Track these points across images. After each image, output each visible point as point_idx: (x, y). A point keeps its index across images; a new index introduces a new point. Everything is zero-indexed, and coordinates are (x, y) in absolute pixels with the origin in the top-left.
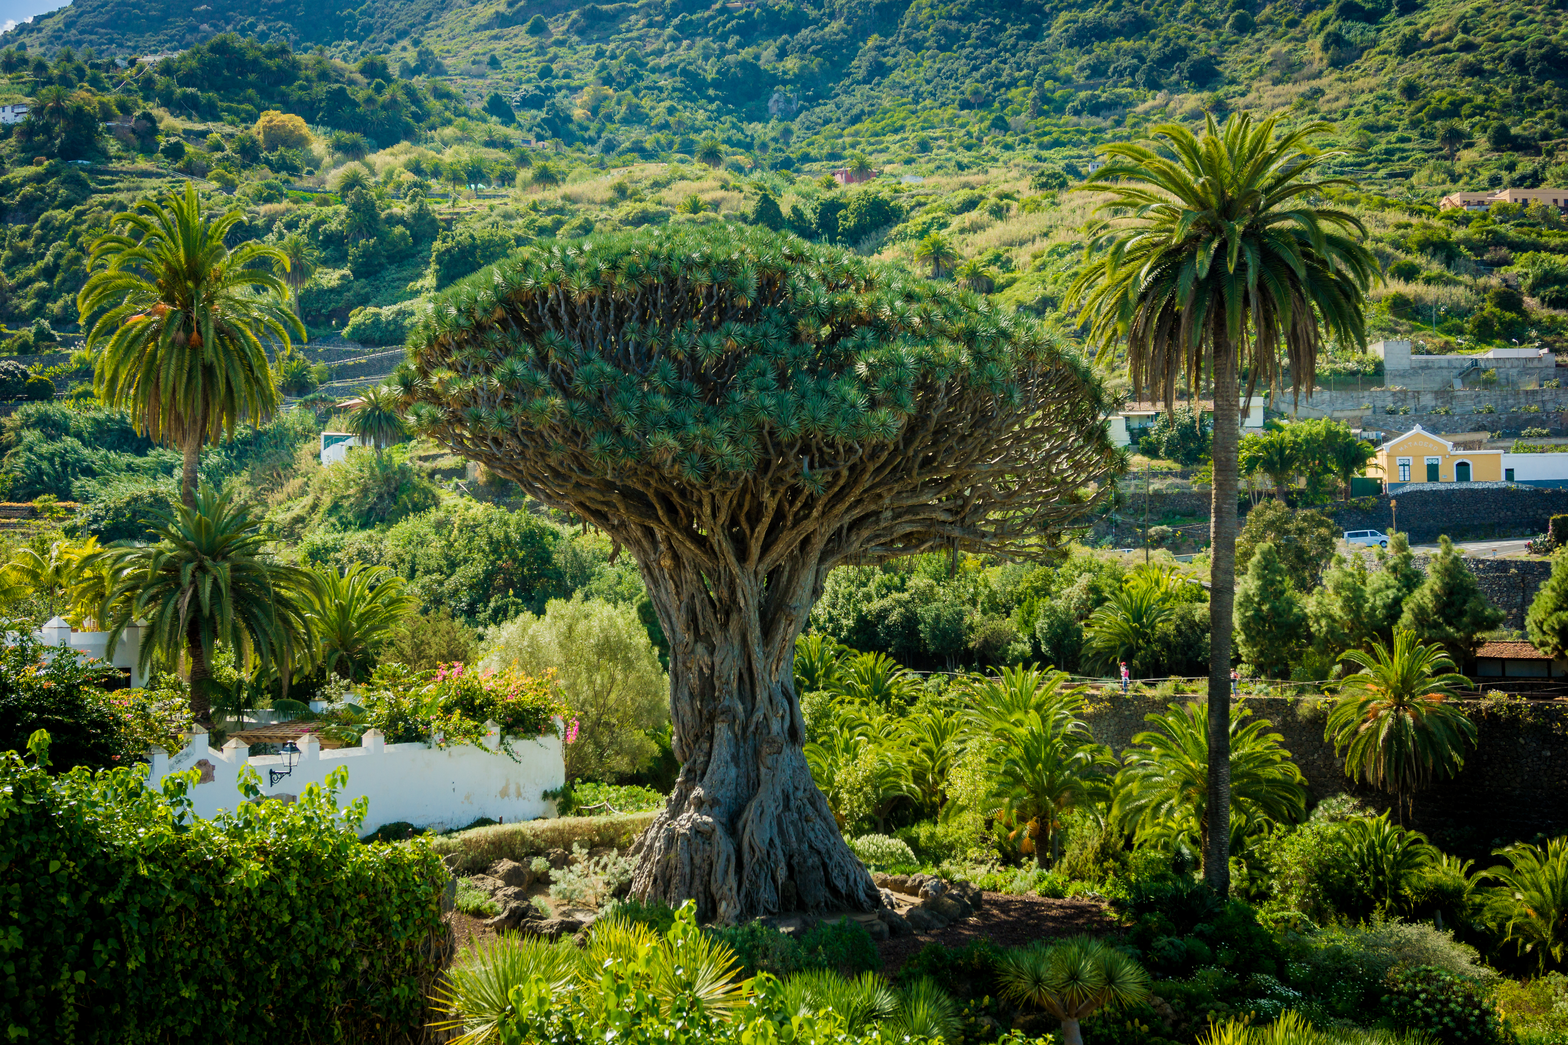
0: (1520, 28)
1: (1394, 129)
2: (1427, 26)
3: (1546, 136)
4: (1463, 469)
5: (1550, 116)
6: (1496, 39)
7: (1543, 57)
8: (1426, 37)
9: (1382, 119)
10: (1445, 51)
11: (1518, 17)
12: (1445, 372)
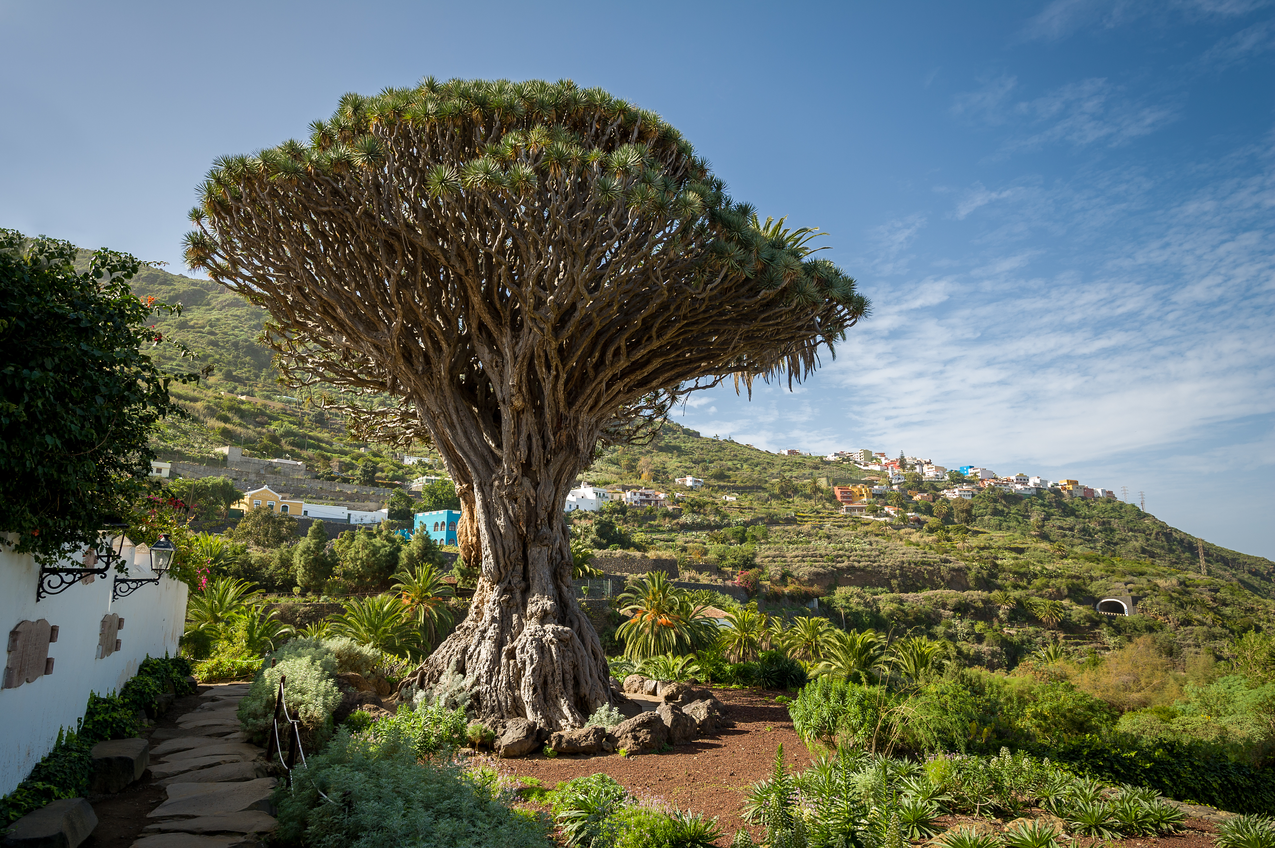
0: (236, 332)
1: (174, 360)
2: (192, 319)
3: (248, 379)
4: (285, 508)
5: (250, 371)
6: (225, 333)
7: (247, 346)
8: (192, 323)
9: (168, 354)
10: (200, 332)
11: (237, 327)
12: (256, 466)
